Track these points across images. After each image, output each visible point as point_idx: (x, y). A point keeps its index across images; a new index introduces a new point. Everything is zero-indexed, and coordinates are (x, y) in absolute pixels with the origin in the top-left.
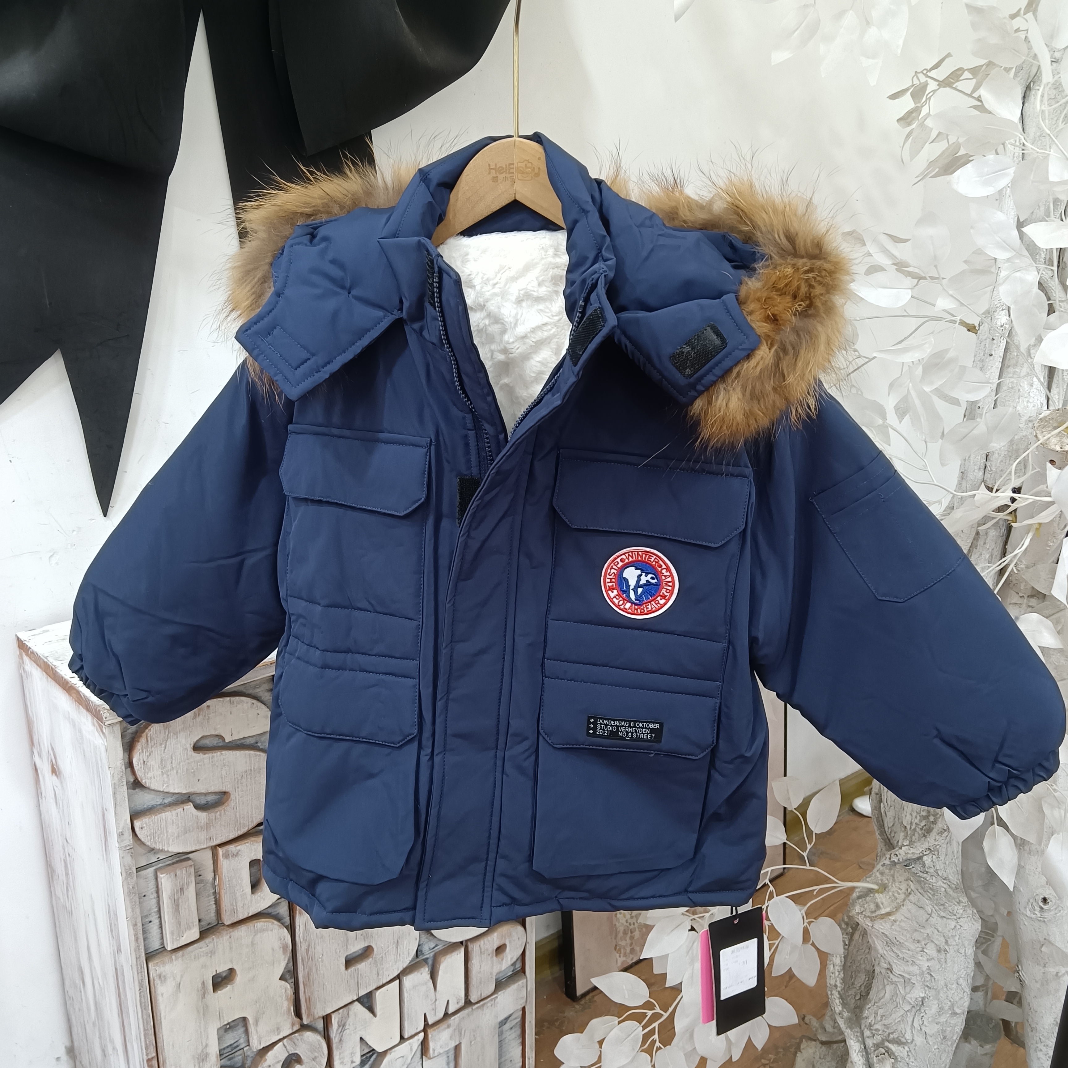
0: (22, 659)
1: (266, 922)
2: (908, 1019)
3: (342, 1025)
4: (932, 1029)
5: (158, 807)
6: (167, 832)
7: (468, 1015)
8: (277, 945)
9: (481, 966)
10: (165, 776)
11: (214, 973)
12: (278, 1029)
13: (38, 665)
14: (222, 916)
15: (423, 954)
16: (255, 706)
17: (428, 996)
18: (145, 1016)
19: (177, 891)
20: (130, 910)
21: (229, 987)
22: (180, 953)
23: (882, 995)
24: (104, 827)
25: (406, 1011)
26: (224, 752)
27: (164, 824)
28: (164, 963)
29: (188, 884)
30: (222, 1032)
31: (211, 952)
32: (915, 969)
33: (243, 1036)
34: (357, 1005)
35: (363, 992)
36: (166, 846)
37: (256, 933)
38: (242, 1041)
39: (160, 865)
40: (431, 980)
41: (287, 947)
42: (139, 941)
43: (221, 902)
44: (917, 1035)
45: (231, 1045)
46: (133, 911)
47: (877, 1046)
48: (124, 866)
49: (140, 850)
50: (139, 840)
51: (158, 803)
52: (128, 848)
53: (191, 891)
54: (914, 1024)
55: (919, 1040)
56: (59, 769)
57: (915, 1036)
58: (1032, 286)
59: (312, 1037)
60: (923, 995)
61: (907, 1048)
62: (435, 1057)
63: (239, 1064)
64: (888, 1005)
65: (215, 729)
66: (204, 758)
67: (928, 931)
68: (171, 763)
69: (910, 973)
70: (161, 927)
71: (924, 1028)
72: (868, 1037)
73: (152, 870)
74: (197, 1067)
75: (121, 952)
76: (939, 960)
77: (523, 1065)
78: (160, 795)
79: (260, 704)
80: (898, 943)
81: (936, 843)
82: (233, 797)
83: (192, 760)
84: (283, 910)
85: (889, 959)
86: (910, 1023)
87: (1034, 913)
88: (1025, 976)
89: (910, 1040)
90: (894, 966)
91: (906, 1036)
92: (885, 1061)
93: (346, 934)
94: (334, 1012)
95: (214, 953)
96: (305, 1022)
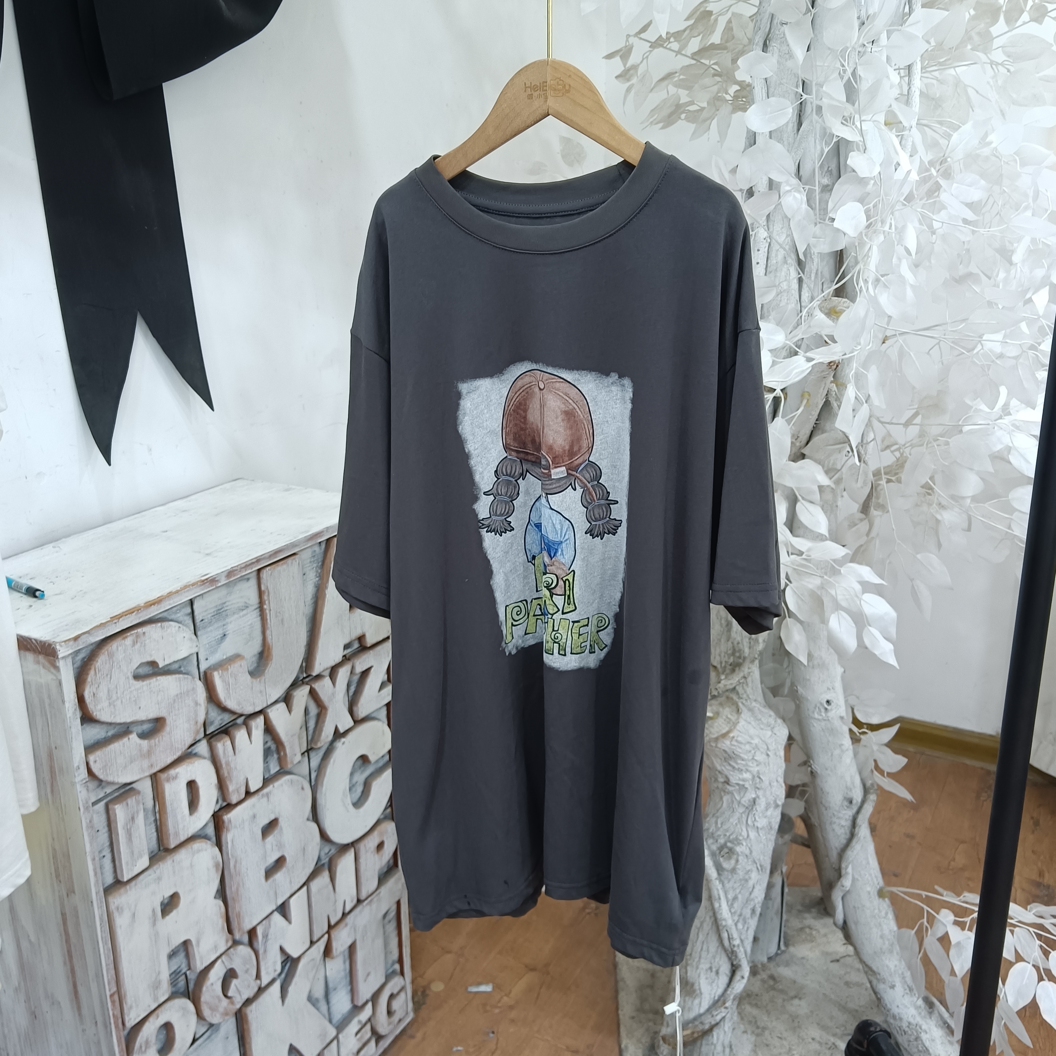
1: (201, 843)
2: (743, 819)
3: (266, 936)
4: (761, 822)
6: (116, 764)
7: (361, 912)
8: (211, 864)
9: (366, 864)
11: (162, 899)
12: (215, 947)
14: (165, 841)
15: (322, 858)
16: (181, 629)
17: (329, 898)
18: (106, 952)
19: (129, 821)
21: (174, 912)
22: (133, 883)
23: (719, 806)
25: (313, 915)
26: (159, 678)
27: (113, 755)
28: (120, 896)
29: (138, 813)
30: (169, 959)
31: (158, 878)
32: (747, 776)
33: (185, 961)
34: (276, 915)
35: (280, 901)
36: (116, 777)
37: (193, 854)
38: (183, 966)
39: (110, 798)
40: (330, 883)
41: (219, 865)
42: (98, 874)
43: (163, 828)
44: (752, 831)
45: (175, 971)
46: (91, 846)
47: (721, 848)
48: (82, 801)
52: (84, 781)
53: (140, 819)
54: (749, 822)
55: (753, 834)
57: (750, 832)
58: (801, 204)
59: (244, 950)
60: (754, 796)
61: (744, 844)
62: (337, 956)
63: (182, 990)
64: (726, 812)
65: (151, 656)
66: (143, 686)
67: (756, 741)
68: (117, 693)
69: (744, 780)
70: (113, 861)
71: (756, 824)
72: (713, 843)
73: (102, 804)
74: (152, 996)
75: (74, 892)
76: (765, 764)
77: (400, 960)
78: (105, 727)
79: (184, 628)
80: (734, 756)
81: (750, 671)
82: (168, 721)
83: (133, 688)
84: (211, 830)
85: (726, 772)
86: (745, 822)
87: (821, 715)
88: (816, 767)
89: (746, 837)
90: (731, 778)
91: (743, 834)
92: (730, 858)
93: (264, 847)
94: (258, 924)
95: (161, 879)
96: (237, 936)
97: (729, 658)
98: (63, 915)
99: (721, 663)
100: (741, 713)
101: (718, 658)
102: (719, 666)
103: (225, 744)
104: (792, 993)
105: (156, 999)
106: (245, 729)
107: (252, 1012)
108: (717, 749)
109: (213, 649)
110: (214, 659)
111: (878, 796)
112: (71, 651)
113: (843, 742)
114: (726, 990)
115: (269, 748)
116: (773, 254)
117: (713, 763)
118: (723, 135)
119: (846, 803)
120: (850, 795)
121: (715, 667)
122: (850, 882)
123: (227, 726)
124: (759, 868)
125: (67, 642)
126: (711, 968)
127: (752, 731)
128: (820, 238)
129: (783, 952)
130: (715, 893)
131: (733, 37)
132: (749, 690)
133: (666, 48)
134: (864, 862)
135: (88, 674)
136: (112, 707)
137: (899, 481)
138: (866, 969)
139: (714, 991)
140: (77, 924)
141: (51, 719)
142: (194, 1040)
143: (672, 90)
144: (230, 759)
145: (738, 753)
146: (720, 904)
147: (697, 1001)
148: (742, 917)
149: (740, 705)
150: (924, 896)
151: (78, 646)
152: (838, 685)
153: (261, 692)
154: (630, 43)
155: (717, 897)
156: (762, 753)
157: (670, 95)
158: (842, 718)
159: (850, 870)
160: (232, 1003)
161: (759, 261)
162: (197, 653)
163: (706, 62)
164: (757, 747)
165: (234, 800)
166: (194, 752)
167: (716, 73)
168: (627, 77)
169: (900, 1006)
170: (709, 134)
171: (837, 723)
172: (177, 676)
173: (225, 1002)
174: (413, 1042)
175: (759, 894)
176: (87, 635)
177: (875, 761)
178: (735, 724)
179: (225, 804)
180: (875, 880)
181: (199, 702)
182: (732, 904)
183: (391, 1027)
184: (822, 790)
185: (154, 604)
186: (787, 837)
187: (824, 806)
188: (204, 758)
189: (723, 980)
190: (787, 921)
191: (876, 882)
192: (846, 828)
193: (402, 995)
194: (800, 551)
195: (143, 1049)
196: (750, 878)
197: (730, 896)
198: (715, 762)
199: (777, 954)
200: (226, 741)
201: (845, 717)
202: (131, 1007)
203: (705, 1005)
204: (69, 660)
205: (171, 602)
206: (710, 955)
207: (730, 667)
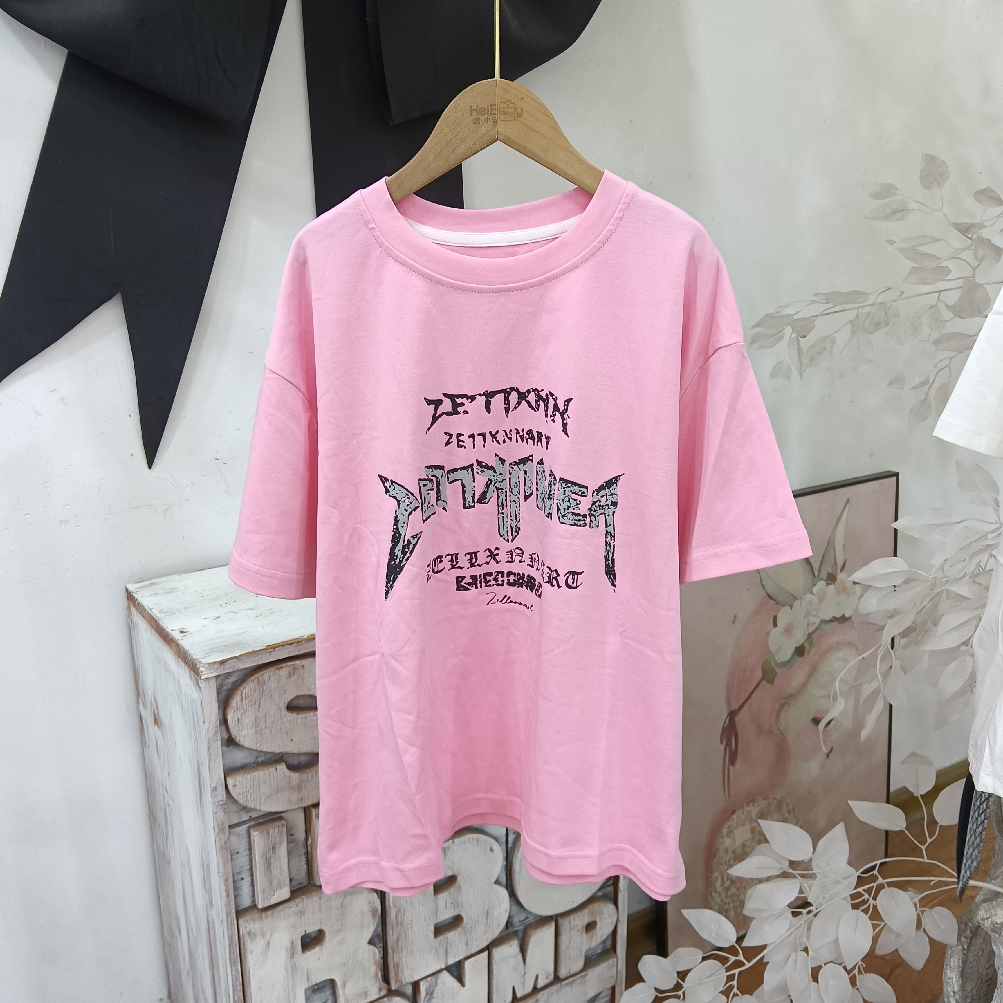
0: (130, 610)
3: (430, 994)
5: (252, 765)
6: (259, 791)
7: (557, 991)
8: (366, 909)
9: (570, 942)
10: (259, 734)
11: (303, 933)
12: (368, 993)
13: (143, 616)
14: (314, 876)
15: (512, 925)
17: (516, 969)
18: (234, 973)
19: (269, 850)
20: (221, 865)
21: (318, 948)
22: (270, 912)
24: (200, 781)
25: (494, 982)
27: (256, 782)
28: (254, 920)
29: (280, 843)
30: (309, 992)
31: (301, 912)
33: (330, 998)
34: (445, 975)
35: (451, 961)
36: (258, 804)
37: (346, 896)
39: (253, 823)
40: (520, 954)
41: (377, 911)
42: (230, 897)
43: (313, 862)
46: (225, 867)
48: (217, 821)
49: (233, 807)
50: (232, 797)
51: (252, 762)
52: (221, 803)
53: (282, 850)
56: (160, 720)
65: (309, 689)
66: (297, 719)
68: (265, 722)
70: (252, 884)
73: (245, 827)
75: (213, 906)
78: (252, 753)
83: (285, 720)
93: (436, 902)
94: (422, 979)
95: (304, 914)
96: (393, 987)
112: (214, 674)
125: (212, 665)
135: (233, 699)
151: (224, 670)
176: (235, 660)
204: (214, 683)
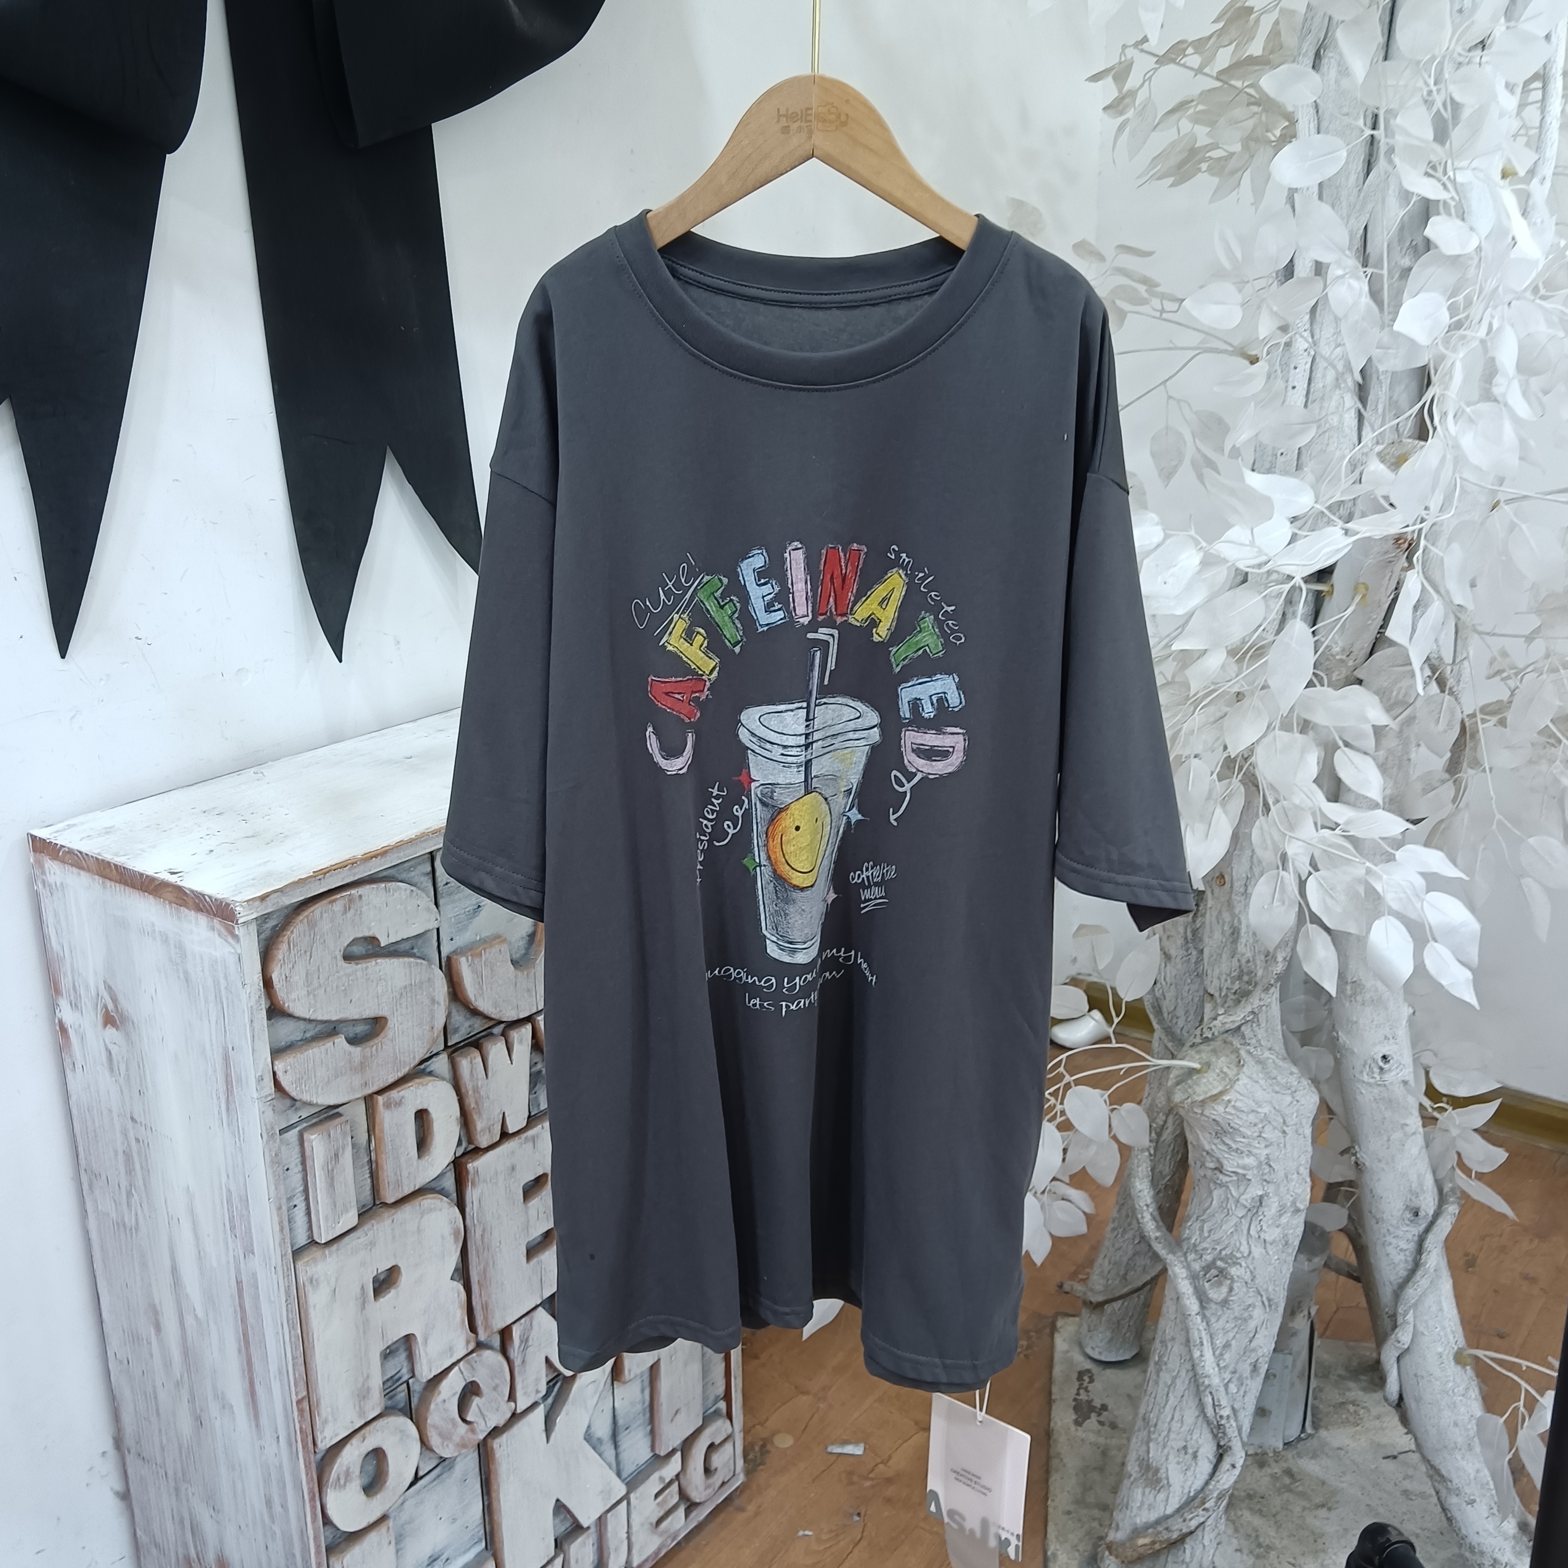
0: (42, 868)
1: (434, 1198)
2: (1243, 1227)
3: (525, 1341)
4: (1272, 1234)
5: (300, 1042)
6: (315, 1076)
8: (447, 1230)
10: (314, 997)
11: (375, 1273)
12: (451, 1349)
14: (382, 1192)
16: (415, 894)
18: (293, 1339)
19: (331, 1158)
20: (273, 1188)
21: (393, 1292)
22: (334, 1247)
23: (1207, 1205)
24: (228, 1076)
26: (379, 961)
27: (311, 1066)
28: (315, 1260)
29: (344, 1148)
30: (383, 1358)
31: (371, 1243)
32: (1250, 1161)
33: (405, 1364)
34: (541, 1313)
35: (547, 1293)
36: (315, 1096)
37: (422, 1215)
38: (405, 1370)
39: (305, 1125)
41: (459, 1233)
42: (284, 1233)
43: (380, 1173)
44: (1256, 1246)
45: (392, 1377)
46: (276, 1189)
47: (1207, 1268)
48: (265, 1125)
50: (283, 1089)
52: (269, 1098)
53: (347, 1157)
54: (1251, 1232)
55: (1257, 1251)
57: (1253, 1248)
58: (1360, 295)
59: (492, 1357)
60: (1260, 1193)
61: (1243, 1264)
62: (630, 1381)
63: (402, 1405)
64: (1217, 1215)
65: (369, 929)
66: (356, 970)
67: (1266, 1109)
68: (319, 978)
69: (1244, 1168)
70: (309, 1213)
71: (1263, 1235)
72: (1194, 1260)
73: (294, 1132)
74: (357, 1407)
75: (253, 1253)
76: (1278, 1145)
77: (727, 1397)
78: (302, 1025)
79: (419, 892)
80: (1231, 1130)
81: (1262, 1003)
82: (390, 1024)
83: (342, 973)
84: (449, 1183)
85: (1218, 1154)
86: (1245, 1232)
87: (1373, 1078)
88: (1364, 1157)
89: (1245, 1255)
90: (1225, 1162)
91: (1242, 1249)
92: (1220, 1284)
93: (527, 1213)
94: (514, 1322)
95: (375, 1245)
96: (482, 1337)
97: (1233, 983)
98: (239, 1283)
99: (1221, 989)
100: (1243, 1065)
101: (1216, 982)
102: (1217, 995)
103: (474, 1061)
104: (1318, 1500)
105: (362, 1413)
106: (504, 1042)
107: (501, 1446)
108: (1203, 1118)
109: (462, 926)
110: (461, 941)
111: (1462, 1208)
112: (254, 916)
113: (1408, 1122)
114: (1207, 1483)
115: (540, 1072)
116: (1318, 374)
117: (1198, 1138)
118: (1259, 193)
119: (1408, 1215)
120: (1416, 1203)
121: (1212, 995)
122: (1410, 1337)
123: (478, 1036)
124: (1267, 1303)
125: (251, 903)
126: (1185, 1447)
127: (1260, 1094)
128: (1389, 348)
129: (1310, 1436)
130: (1194, 1335)
131: (1282, 47)
132: (1261, 1033)
133: (1178, 64)
134: (1434, 1308)
135: (279, 949)
136: (311, 996)
137: (1502, 723)
138: (1431, 1472)
139: (1189, 1483)
140: (256, 1298)
141: (228, 1007)
142: (417, 1479)
143: (1186, 125)
144: (480, 1084)
145: (1237, 1127)
146: (1201, 1351)
147: (1161, 1496)
148: (1237, 1375)
149: (1243, 1053)
150: (1524, 1368)
151: (266, 908)
152: (1403, 1033)
153: (528, 991)
154: (1129, 57)
155: (1198, 1341)
156: (1275, 1128)
157: (1181, 134)
158: (1405, 1083)
159: (1410, 1317)
160: (473, 1431)
161: (1296, 384)
162: (438, 929)
163: (1238, 84)
164: (1266, 1118)
165: (483, 1141)
166: (428, 1070)
167: (1253, 100)
168: (1121, 107)
169: (1481, 1533)
170: (1238, 194)
171: (1399, 1091)
172: (406, 959)
173: (462, 1428)
174: (741, 1517)
175: (1266, 1342)
176: (279, 894)
177: (1459, 1154)
178: (1234, 1081)
179: (471, 1147)
180: (1451, 1337)
181: (437, 999)
182: (1221, 1354)
183: (710, 1491)
184: (1371, 1191)
185: (376, 856)
186: (1318, 1261)
187: (1374, 1217)
188: (443, 1079)
189: (1205, 1467)
190: (1320, 1389)
191: (1452, 1341)
192: (1407, 1253)
193: (728, 1447)
194: (1336, 823)
195: (342, 1482)
196: (1251, 1317)
197: (1219, 1342)
198: (1201, 1138)
199: (1299, 1439)
200: (475, 1058)
201: (1412, 1083)
202: (326, 1422)
203: (1174, 1504)
204: (253, 928)
205: (402, 854)
206: (1185, 1428)
207: (1232, 997)
